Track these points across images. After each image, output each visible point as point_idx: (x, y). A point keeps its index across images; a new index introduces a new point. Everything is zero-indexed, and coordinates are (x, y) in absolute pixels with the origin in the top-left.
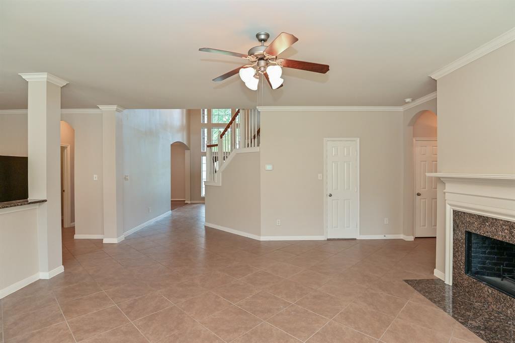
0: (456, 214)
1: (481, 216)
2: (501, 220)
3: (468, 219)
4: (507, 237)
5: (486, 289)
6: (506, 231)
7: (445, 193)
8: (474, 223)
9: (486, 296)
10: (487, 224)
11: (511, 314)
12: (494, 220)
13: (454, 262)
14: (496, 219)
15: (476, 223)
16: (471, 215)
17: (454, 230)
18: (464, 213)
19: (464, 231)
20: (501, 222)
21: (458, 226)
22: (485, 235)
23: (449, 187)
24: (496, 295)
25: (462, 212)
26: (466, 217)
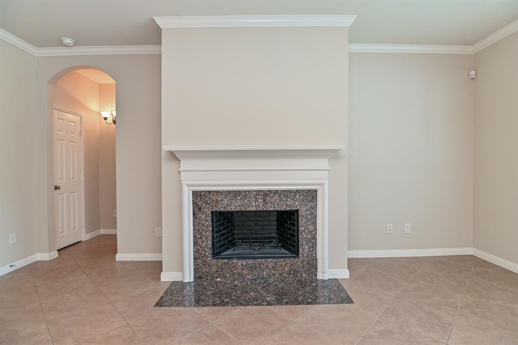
0: (196, 195)
1: (232, 192)
2: (255, 191)
3: (214, 198)
4: (261, 206)
5: (240, 263)
6: (260, 200)
7: (180, 172)
8: (223, 200)
9: (240, 271)
10: (239, 198)
11: (267, 274)
12: (247, 193)
13: (196, 252)
14: (249, 191)
15: (225, 200)
16: (217, 192)
17: (194, 214)
18: (209, 192)
19: (209, 213)
20: (255, 193)
21: (200, 209)
22: (236, 210)
23: (185, 165)
24: (251, 265)
25: (206, 192)
26: (211, 195)
